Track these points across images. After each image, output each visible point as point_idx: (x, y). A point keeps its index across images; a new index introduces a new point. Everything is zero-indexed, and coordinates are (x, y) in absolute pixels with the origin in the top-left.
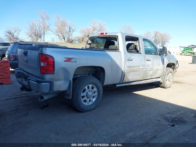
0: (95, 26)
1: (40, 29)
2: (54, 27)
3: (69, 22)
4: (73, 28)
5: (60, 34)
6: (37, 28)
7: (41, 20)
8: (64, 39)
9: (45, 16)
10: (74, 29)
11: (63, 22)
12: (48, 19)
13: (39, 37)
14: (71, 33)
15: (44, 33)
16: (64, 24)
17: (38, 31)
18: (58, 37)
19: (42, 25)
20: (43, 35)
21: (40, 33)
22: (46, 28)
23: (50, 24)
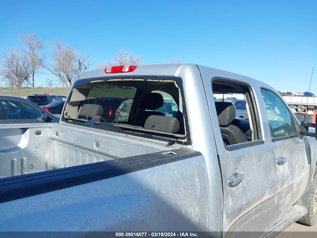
0: (122, 60)
1: (26, 64)
2: (51, 62)
3: (78, 53)
4: (86, 63)
5: (62, 74)
6: (21, 63)
7: (27, 49)
8: (70, 82)
9: (35, 42)
10: (86, 65)
11: (67, 54)
12: (41, 47)
13: (25, 79)
14: (82, 71)
15: (34, 71)
16: (69, 57)
17: (23, 68)
18: (58, 78)
19: (28, 57)
20: (31, 75)
21: (26, 71)
22: (37, 63)
23: (45, 57)
